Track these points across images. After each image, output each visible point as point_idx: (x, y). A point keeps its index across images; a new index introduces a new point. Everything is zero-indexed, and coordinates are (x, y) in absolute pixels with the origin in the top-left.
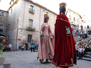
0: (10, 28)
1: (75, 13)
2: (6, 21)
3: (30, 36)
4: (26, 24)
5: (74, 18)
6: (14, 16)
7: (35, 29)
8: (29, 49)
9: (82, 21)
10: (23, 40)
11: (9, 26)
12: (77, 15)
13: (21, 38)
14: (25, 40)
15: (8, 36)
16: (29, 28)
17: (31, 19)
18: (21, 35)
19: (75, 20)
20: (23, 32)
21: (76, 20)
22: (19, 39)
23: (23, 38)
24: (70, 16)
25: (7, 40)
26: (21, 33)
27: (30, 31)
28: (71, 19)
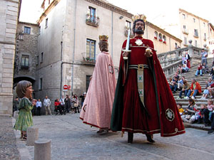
0: (45, 63)
1: (197, 20)
2: (36, 47)
4: (82, 51)
5: (195, 30)
10: (74, 87)
11: (42, 58)
12: (202, 22)
13: (71, 83)
14: (79, 88)
15: (41, 79)
16: (88, 59)
18: (69, 78)
20: (75, 70)
21: (201, 35)
22: (65, 86)
23: (74, 83)
24: (184, 27)
25: (40, 88)
26: (70, 72)
27: (91, 67)
28: (187, 34)
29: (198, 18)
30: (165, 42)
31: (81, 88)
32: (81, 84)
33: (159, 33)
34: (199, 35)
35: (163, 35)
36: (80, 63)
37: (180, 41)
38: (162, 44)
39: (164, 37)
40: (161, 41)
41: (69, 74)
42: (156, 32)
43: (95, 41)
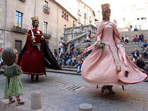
1: (86, 7)
4: (12, 21)
5: (85, 14)
7: (27, 30)
9: (96, 20)
12: (89, 9)
17: (19, 12)
18: (1, 42)
19: (85, 18)
21: (88, 17)
23: (5, 46)
24: (79, 11)
26: (3, 37)
27: (19, 34)
28: (80, 16)
29: (87, 6)
30: (67, 20)
32: (11, 47)
33: (65, 13)
35: (67, 14)
36: (11, 30)
37: (76, 20)
38: (66, 21)
39: (67, 16)
40: (65, 18)
41: (2, 39)
42: (63, 12)
43: (22, 14)
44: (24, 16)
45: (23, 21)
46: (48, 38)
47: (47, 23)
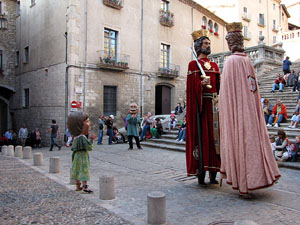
0: (33, 64)
2: (14, 36)
3: (109, 91)
4: (97, 48)
5: (261, 15)
6: (48, 16)
7: (127, 64)
8: (119, 137)
10: (87, 105)
11: (27, 55)
12: (271, 2)
13: (82, 98)
14: (93, 105)
15: (27, 91)
16: (107, 60)
17: (110, 30)
18: (79, 90)
20: (87, 77)
21: (268, 22)
22: (74, 102)
23: (87, 98)
24: (245, 10)
25: (24, 105)
26: (81, 80)
27: (111, 73)
28: (248, 21)
30: (216, 34)
31: (97, 105)
32: (97, 99)
33: (208, 19)
34: (266, 23)
35: (214, 22)
36: (95, 66)
39: (216, 25)
40: (211, 31)
41: (80, 85)
42: (204, 18)
43: (116, 32)
44: (119, 37)
45: (119, 47)
46: (172, 79)
47: (168, 46)
